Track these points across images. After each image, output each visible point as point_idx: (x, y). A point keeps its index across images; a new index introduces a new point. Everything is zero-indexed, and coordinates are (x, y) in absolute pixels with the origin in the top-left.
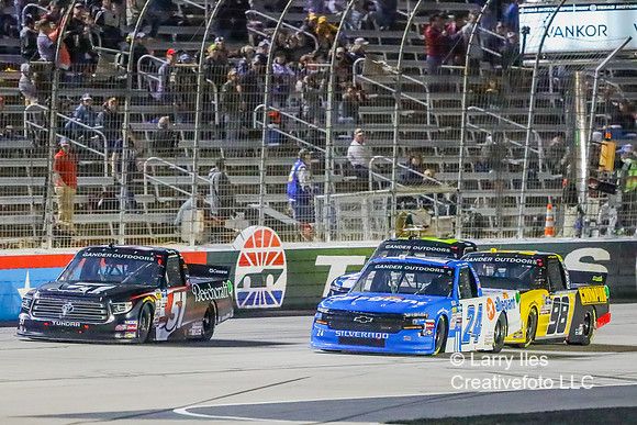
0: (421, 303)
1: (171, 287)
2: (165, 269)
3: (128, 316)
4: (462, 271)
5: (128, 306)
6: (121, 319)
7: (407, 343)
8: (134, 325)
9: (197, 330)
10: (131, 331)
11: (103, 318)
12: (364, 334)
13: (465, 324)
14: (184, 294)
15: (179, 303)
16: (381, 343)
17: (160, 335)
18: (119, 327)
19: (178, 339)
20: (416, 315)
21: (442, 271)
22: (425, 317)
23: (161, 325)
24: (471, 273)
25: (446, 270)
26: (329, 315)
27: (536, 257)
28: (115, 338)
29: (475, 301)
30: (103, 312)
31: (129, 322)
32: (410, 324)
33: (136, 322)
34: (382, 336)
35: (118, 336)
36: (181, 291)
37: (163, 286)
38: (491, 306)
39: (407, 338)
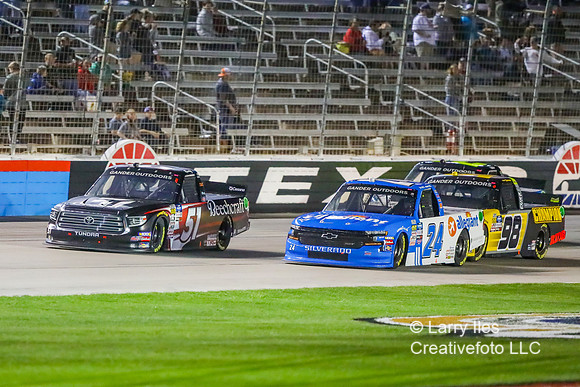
0: (382, 222)
1: (186, 203)
2: (180, 187)
3: (142, 228)
4: (425, 192)
5: (142, 220)
6: (135, 231)
7: (368, 258)
8: (148, 237)
9: (211, 241)
10: (146, 242)
11: (120, 230)
12: (329, 249)
13: (425, 240)
14: (199, 209)
15: (194, 218)
16: (345, 257)
17: (175, 245)
18: (133, 238)
19: (193, 249)
20: (376, 233)
21: (406, 193)
22: (384, 235)
23: (175, 237)
24: (433, 195)
25: (410, 192)
26: (301, 231)
27: (491, 180)
28: (129, 248)
29: (436, 220)
30: (119, 224)
31: (143, 234)
32: (371, 241)
33: (149, 234)
34: (346, 251)
35: (132, 246)
36: (196, 206)
37: (178, 201)
38: (452, 224)
39: (368, 253)
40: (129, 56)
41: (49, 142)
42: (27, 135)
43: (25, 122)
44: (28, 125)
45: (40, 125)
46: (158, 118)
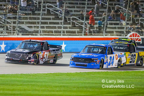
0: (96, 56)
1: (44, 51)
2: (43, 46)
3: (32, 58)
4: (109, 48)
5: (32, 55)
6: (30, 58)
8: (33, 60)
9: (52, 61)
10: (33, 61)
11: (25, 58)
12: (82, 63)
13: (109, 61)
14: (48, 52)
15: (47, 55)
16: (86, 66)
17: (41, 62)
18: (29, 60)
19: (46, 63)
20: (95, 59)
22: (97, 59)
23: (41, 60)
24: (111, 48)
25: (104, 47)
26: (74, 58)
27: (127, 44)
28: (28, 63)
29: (112, 55)
30: (25, 56)
31: (32, 59)
32: (93, 61)
33: (34, 59)
34: (86, 64)
35: (29, 62)
36: (47, 52)
37: (42, 50)
38: (117, 56)
39: (92, 65)
40: (134, 11)
41: (113, 33)
42: (108, 31)
43: (107, 28)
44: (108, 29)
45: (111, 29)
46: (141, 27)
